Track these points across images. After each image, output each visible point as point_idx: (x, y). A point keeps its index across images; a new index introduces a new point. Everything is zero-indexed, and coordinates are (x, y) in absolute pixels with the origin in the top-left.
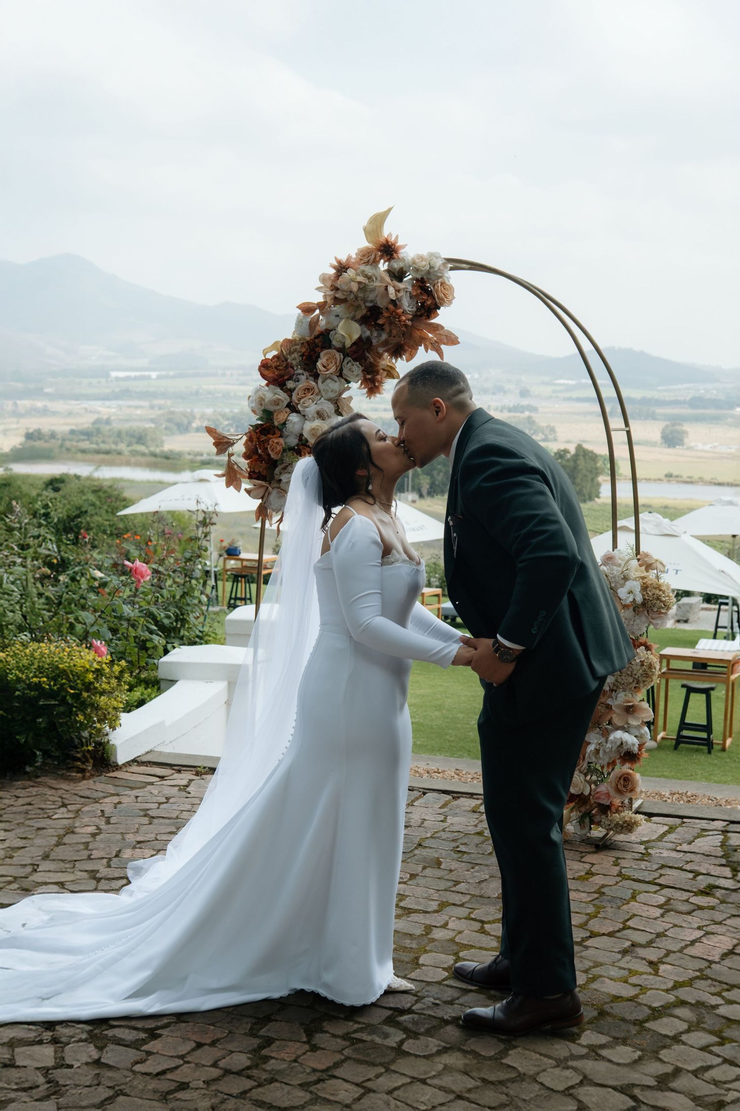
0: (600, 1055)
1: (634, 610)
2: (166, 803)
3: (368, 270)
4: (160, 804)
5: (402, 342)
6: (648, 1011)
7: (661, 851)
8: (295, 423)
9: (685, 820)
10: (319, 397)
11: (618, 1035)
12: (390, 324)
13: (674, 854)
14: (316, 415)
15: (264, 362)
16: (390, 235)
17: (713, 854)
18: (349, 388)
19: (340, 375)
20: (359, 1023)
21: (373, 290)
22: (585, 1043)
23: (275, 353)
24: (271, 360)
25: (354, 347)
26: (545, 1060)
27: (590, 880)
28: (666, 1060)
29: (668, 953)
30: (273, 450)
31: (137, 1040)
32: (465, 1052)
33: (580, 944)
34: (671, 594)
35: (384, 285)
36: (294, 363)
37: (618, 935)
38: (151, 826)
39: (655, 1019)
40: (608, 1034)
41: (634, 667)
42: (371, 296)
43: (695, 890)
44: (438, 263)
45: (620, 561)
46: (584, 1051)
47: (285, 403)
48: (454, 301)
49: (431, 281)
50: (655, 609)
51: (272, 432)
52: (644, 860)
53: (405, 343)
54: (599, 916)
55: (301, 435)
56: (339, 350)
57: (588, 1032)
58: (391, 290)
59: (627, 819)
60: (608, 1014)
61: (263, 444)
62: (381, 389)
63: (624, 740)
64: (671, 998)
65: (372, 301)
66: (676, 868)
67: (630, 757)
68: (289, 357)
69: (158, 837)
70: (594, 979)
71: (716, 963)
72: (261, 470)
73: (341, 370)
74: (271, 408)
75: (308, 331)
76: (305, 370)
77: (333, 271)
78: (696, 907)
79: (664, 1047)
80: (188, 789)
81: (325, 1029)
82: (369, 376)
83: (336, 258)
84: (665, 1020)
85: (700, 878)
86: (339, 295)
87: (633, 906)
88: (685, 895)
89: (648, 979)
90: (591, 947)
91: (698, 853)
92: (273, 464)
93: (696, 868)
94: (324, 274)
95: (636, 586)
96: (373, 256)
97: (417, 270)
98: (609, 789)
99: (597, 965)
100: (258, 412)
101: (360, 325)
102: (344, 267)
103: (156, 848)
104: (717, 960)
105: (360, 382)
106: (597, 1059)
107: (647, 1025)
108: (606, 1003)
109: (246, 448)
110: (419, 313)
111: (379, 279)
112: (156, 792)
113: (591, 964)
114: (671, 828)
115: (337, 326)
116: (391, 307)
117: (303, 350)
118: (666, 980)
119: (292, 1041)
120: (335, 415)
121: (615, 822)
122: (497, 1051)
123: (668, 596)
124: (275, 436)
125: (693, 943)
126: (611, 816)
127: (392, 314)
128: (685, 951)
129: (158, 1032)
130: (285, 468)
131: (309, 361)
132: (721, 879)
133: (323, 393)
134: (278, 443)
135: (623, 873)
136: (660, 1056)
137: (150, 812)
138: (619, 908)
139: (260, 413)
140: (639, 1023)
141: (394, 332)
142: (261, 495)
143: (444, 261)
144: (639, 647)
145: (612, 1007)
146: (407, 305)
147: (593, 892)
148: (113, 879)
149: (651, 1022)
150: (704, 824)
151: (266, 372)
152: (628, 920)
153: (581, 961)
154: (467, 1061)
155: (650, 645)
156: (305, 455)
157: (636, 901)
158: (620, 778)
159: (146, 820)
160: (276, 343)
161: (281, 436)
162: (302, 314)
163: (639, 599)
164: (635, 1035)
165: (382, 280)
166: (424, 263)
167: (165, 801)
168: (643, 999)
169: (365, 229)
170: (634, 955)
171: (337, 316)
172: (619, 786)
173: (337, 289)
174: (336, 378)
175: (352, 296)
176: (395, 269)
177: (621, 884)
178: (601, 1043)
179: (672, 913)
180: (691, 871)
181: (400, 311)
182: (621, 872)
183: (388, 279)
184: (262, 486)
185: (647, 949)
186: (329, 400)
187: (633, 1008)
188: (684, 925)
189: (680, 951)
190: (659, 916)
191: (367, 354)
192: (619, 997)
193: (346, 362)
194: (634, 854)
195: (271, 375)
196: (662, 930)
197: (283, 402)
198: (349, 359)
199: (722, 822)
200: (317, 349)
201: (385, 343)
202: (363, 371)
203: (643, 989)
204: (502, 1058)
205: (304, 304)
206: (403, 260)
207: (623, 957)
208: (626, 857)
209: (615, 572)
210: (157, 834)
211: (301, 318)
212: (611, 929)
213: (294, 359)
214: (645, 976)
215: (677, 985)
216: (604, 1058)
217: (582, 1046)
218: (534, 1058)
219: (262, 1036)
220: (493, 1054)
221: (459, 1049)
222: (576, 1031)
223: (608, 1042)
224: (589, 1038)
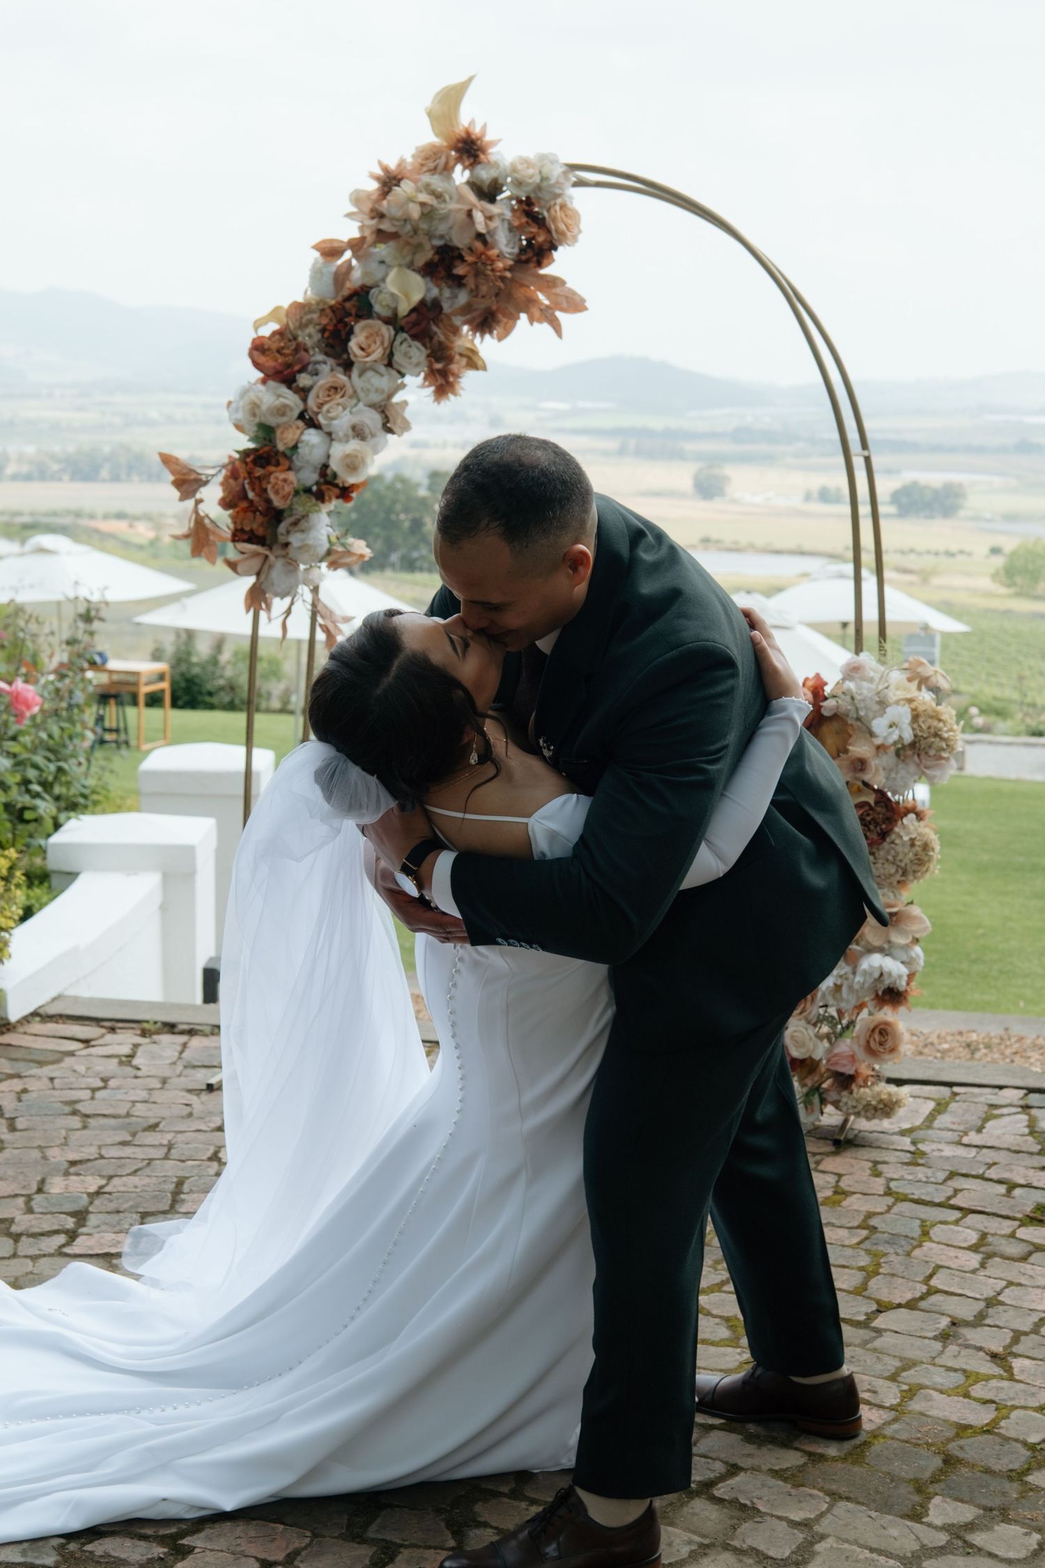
0: (972, 1546)
1: (898, 754)
2: (104, 1088)
3: (436, 182)
4: (94, 1090)
5: (494, 308)
6: (1025, 1453)
7: (941, 1146)
8: (313, 446)
9: (956, 1089)
10: (354, 401)
11: (990, 1504)
12: (477, 274)
13: (961, 1151)
14: (350, 432)
15: (258, 342)
16: (472, 122)
17: (1024, 1149)
18: (403, 386)
19: (389, 364)
20: (533, 1502)
21: (444, 218)
22: (938, 1522)
23: (274, 326)
24: (270, 338)
25: (414, 316)
26: (882, 1559)
27: (844, 1203)
29: (1017, 1336)
30: (277, 492)
31: (150, 1561)
32: (738, 1551)
33: (864, 1325)
34: (955, 727)
35: (466, 208)
36: (309, 342)
37: (922, 1304)
38: (84, 1132)
39: (1041, 1466)
40: (969, 1502)
41: (899, 849)
42: (442, 228)
43: (1019, 1216)
44: (556, 172)
45: (872, 674)
46: (942, 1538)
47: (296, 413)
48: (581, 237)
49: (543, 203)
50: (932, 752)
51: (273, 461)
52: (919, 1165)
53: (498, 309)
54: (881, 1270)
55: (325, 466)
56: (388, 321)
57: (937, 1500)
58: (479, 217)
59: (884, 1097)
60: (959, 1461)
61: (259, 484)
62: (457, 387)
63: (886, 969)
65: (442, 237)
66: (974, 1177)
67: (892, 995)
68: (300, 332)
69: (104, 1152)
70: (911, 1392)
72: (255, 526)
73: (391, 354)
74: (272, 421)
75: (331, 288)
76: (326, 354)
77: (373, 186)
78: (1031, 1248)
80: (135, 1062)
81: (482, 1519)
82: (438, 366)
83: (380, 163)
85: (1017, 1192)
86: (386, 226)
87: (931, 1249)
88: (1006, 1227)
89: (1003, 1388)
90: (886, 1330)
91: (1000, 1149)
92: (276, 516)
93: (1006, 1175)
94: (357, 192)
95: (902, 714)
96: (443, 160)
97: (519, 183)
98: (856, 1048)
99: (908, 1364)
100: (247, 427)
101: (423, 276)
102: (394, 178)
103: (104, 1173)
105: (422, 375)
106: (969, 1553)
107: (1030, 1479)
108: (949, 1440)
109: (224, 491)
110: (523, 258)
111: (455, 197)
112: (81, 1069)
113: (898, 1364)
114: (939, 1104)
115: (383, 280)
116: (478, 245)
117: (325, 321)
118: (1034, 1390)
119: (429, 1547)
120: (384, 433)
121: (865, 1102)
122: (794, 1547)
123: (951, 730)
124: (280, 468)
126: (858, 1093)
127: (479, 257)
128: (1042, 1331)
129: (185, 1541)
130: (295, 523)
131: (336, 340)
133: (361, 395)
134: (285, 480)
135: (894, 1189)
137: (79, 1107)
138: (908, 1254)
139: (252, 428)
140: (1017, 1476)
141: (484, 289)
142: (256, 568)
143: (564, 168)
144: (906, 815)
145: (961, 1448)
146: (505, 245)
147: (858, 1227)
148: (42, 1234)
149: (1037, 1474)
150: (988, 1096)
151: (262, 359)
152: (931, 1276)
153: (878, 1358)
155: (922, 812)
156: (330, 500)
157: (931, 1240)
158: (873, 1030)
159: (75, 1122)
160: (277, 309)
161: (290, 469)
162: (321, 260)
163: (908, 736)
164: (1017, 1499)
165: (461, 199)
166: (531, 171)
167: (101, 1084)
168: (1009, 1427)
169: (430, 114)
170: (960, 1341)
171: (382, 262)
172: (873, 1044)
173: (382, 216)
174: (382, 369)
175: (408, 227)
176: (482, 181)
177: (895, 1209)
178: (967, 1520)
179: (997, 1259)
180: (1000, 1182)
181: (494, 252)
182: (889, 1188)
183: (472, 197)
184: (256, 554)
185: (979, 1329)
186: (372, 406)
187: (997, 1447)
188: (1023, 1281)
189: (1037, 1329)
190: (977, 1266)
191: (435, 328)
192: (966, 1427)
193: (399, 339)
194: (898, 1153)
195: (271, 364)
196: (992, 1294)
197: (291, 409)
198: (405, 335)
199: (1017, 1091)
200: (349, 319)
201: (466, 309)
202: (428, 356)
203: (1002, 1409)
204: (805, 1561)
205: (324, 241)
206: (496, 165)
207: (944, 1347)
208: (886, 1159)
209: (865, 692)
210: (100, 1147)
211: (319, 265)
212: (909, 1296)
213: (309, 336)
214: (994, 1383)
216: (980, 1550)
217: (936, 1528)
218: (861, 1557)
219: (373, 1540)
220: (787, 1554)
221: (727, 1547)
222: (917, 1498)
223: (978, 1517)
224: (943, 1510)
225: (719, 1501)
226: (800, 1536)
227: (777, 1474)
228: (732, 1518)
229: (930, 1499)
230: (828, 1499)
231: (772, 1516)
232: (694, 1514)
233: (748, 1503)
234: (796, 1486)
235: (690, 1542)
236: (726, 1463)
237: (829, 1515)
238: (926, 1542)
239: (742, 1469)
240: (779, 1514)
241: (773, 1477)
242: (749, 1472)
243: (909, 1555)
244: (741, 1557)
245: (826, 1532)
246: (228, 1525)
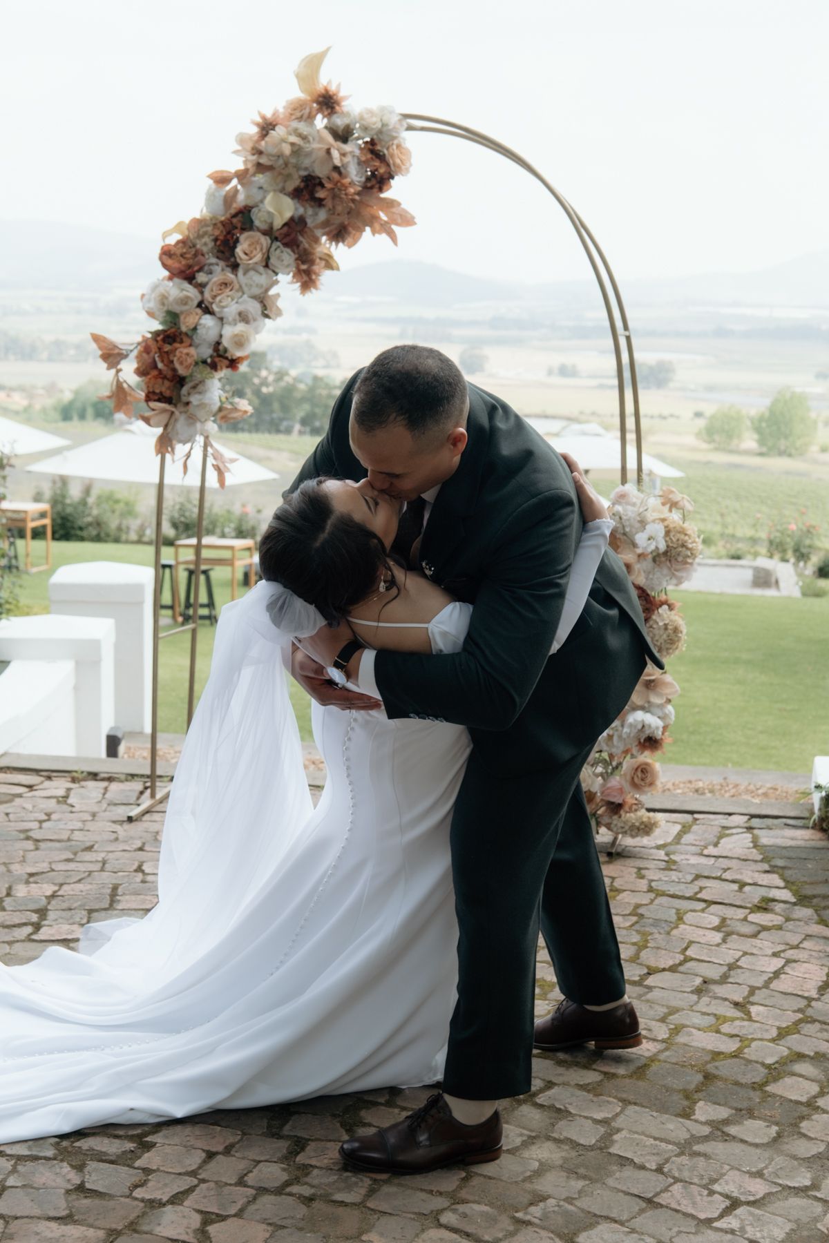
0: (728, 1135)
1: (654, 560)
2: (49, 820)
3: (303, 127)
4: (41, 822)
5: (346, 223)
6: (764, 1071)
7: (687, 857)
8: (209, 328)
9: (696, 816)
10: (240, 294)
11: (740, 1106)
12: (334, 197)
13: (703, 860)
14: (237, 317)
15: (166, 248)
16: (330, 82)
17: (750, 858)
18: (277, 282)
19: (267, 266)
20: (404, 1109)
21: (309, 154)
22: (703, 1119)
23: (177, 237)
24: (175, 246)
25: (286, 229)
26: (663, 1145)
27: (618, 898)
28: (813, 1136)
29: (753, 990)
30: (181, 363)
31: (124, 1153)
32: (557, 1141)
33: (639, 983)
34: (697, 540)
35: (326, 147)
36: (205, 249)
37: (681, 969)
38: (37, 852)
39: (776, 1080)
40: (725, 1105)
41: (656, 632)
42: (306, 162)
43: (749, 905)
44: (393, 120)
45: (634, 500)
46: (706, 1130)
47: (196, 303)
48: (412, 169)
49: (383, 143)
50: (680, 559)
51: (178, 340)
52: (672, 870)
53: (349, 224)
54: (649, 945)
55: (218, 343)
56: (265, 233)
57: (701, 1104)
58: (335, 154)
59: (645, 820)
60: (715, 1077)
61: (166, 356)
62: (318, 283)
63: (647, 723)
64: (782, 1050)
65: (306, 169)
66: (713, 878)
67: (651, 742)
68: (198, 241)
69: (54, 866)
70: (677, 1030)
71: (814, 999)
72: (163, 389)
73: (268, 258)
74: (177, 309)
75: (222, 208)
76: (218, 258)
77: (254, 130)
78: (759, 928)
79: (802, 1118)
80: (70, 801)
81: (366, 1121)
82: (304, 267)
83: (259, 113)
84: (788, 1081)
85: (747, 889)
86: (263, 160)
87: (685, 929)
88: (740, 913)
89: (744, 1026)
90: (655, 987)
91: (732, 858)
92: (180, 381)
93: (738, 877)
94: (241, 134)
95: (658, 530)
96: (307, 111)
97: (365, 129)
98: (623, 782)
99: (674, 1011)
100: (157, 313)
101: (292, 199)
102: (271, 124)
103: (56, 882)
104: (816, 996)
105: (291, 274)
106: (726, 1140)
107: (768, 1088)
108: (707, 1063)
109: (138, 363)
110: (369, 185)
111: (317, 139)
112: (29, 807)
113: (666, 1010)
114: (684, 827)
115: (262, 201)
116: (335, 176)
117: (217, 233)
118: (768, 1027)
119: (330, 1141)
120: (263, 318)
121: (630, 824)
122: (598, 1137)
123: (694, 542)
124: (183, 345)
125: (777, 974)
126: (625, 817)
127: (336, 184)
128: (772, 986)
129: (148, 1139)
130: (194, 387)
131: (226, 247)
132: (774, 890)
133: (245, 289)
134: (188, 354)
135: (655, 887)
136: (803, 1131)
137: (31, 834)
138: (668, 933)
139: (161, 315)
140: (759, 1087)
141: (339, 209)
142: (165, 422)
143: (400, 117)
144: (661, 606)
145: (717, 1068)
146: (355, 176)
147: (629, 915)
148: (14, 926)
149: (772, 1085)
150: (721, 821)
151: (169, 262)
152: (686, 949)
153: (650, 1006)
154: (563, 1154)
155: (673, 604)
156: (221, 369)
157: (684, 923)
158: (637, 769)
159: (29, 845)
160: (180, 224)
161: (191, 345)
162: (214, 186)
163: (662, 547)
164: (759, 1103)
165: (321, 140)
166: (374, 119)
167: (46, 818)
168: (750, 1053)
169: (297, 76)
170: (711, 994)
171: (261, 188)
172: (636, 780)
173: (260, 153)
174: (261, 269)
175: (281, 162)
176: (338, 127)
177: (657, 902)
178: (722, 1117)
179: (734, 936)
180: (733, 881)
181: (346, 181)
182: (651, 887)
183: (330, 139)
184: (165, 411)
185: (724, 985)
186: (254, 297)
187: (743, 1067)
188: (755, 951)
189: (767, 985)
190: (720, 941)
191: (301, 238)
192: (719, 1053)
193: (274, 247)
194: (656, 862)
195: (176, 265)
196: (732, 961)
197: (192, 300)
198: (278, 244)
199: (742, 817)
200: (235, 231)
201: (326, 224)
202: (296, 259)
203: (745, 1041)
204: (607, 1147)
205: (217, 172)
206: (348, 114)
207: (699, 998)
208: (648, 866)
209: (630, 514)
210: (50, 863)
211: (213, 190)
212: (671, 963)
213: (205, 244)
214: (737, 1023)
215: (783, 1033)
216: (734, 1137)
217: (701, 1123)
218: (647, 1143)
219: (288, 1136)
220: (593, 1142)
221: (548, 1138)
222: (686, 1103)
223: (731, 1116)
224: (705, 1111)
225: (541, 1106)
226: (602, 1130)
227: (582, 1087)
228: (550, 1118)
229: (695, 1103)
230: (620, 1104)
231: (580, 1116)
232: (523, 1116)
233: (562, 1107)
234: (596, 1095)
235: (521, 1135)
236: (544, 1080)
237: (622, 1115)
238: (694, 1132)
239: (555, 1084)
240: (585, 1114)
241: (579, 1090)
242: (561, 1087)
243: (683, 1142)
244: (559, 1145)
245: (620, 1126)
246: (179, 1128)
